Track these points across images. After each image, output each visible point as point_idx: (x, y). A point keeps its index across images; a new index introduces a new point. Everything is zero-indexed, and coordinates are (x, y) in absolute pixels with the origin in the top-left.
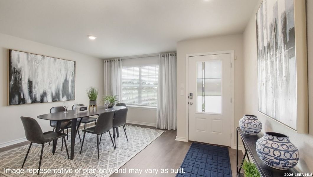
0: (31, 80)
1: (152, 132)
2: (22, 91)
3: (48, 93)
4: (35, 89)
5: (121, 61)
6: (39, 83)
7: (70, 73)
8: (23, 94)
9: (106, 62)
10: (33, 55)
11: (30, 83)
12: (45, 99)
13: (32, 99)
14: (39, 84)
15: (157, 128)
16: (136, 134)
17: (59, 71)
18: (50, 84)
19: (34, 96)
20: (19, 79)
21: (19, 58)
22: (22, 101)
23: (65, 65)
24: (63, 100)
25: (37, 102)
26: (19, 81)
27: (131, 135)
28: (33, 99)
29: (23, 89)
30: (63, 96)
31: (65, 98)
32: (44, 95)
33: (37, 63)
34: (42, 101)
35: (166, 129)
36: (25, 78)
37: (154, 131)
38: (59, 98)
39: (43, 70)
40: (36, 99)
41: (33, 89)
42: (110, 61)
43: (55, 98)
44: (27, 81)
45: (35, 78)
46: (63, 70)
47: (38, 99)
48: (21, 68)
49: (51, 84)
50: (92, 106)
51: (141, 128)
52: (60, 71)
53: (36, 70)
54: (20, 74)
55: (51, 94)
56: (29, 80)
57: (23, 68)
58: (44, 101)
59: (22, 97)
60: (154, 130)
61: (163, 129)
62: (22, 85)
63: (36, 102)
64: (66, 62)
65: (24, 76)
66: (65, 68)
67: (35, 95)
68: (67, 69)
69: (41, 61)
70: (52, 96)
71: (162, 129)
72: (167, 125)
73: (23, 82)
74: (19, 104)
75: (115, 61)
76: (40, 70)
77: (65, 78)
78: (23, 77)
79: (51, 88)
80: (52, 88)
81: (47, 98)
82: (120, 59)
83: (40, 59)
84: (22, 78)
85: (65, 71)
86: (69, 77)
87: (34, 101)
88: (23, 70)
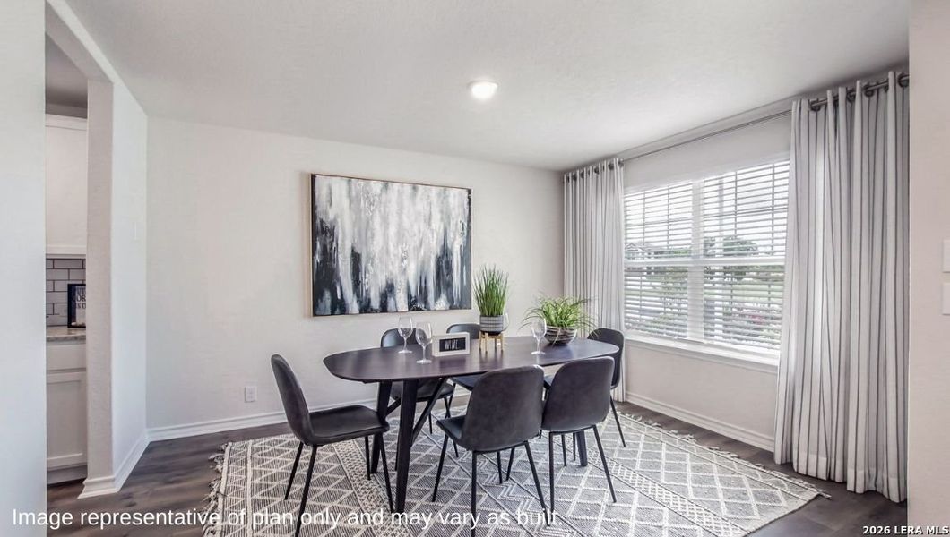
0: (357, 250)
1: (746, 482)
2: (339, 280)
3: (397, 286)
4: (367, 275)
5: (617, 169)
6: (376, 259)
7: (457, 224)
8: (341, 289)
9: (568, 179)
10: (362, 183)
11: (356, 258)
12: (391, 302)
13: (361, 302)
14: (376, 261)
15: (778, 460)
16: (663, 471)
17: (425, 221)
18: (402, 261)
19: (366, 294)
20: (331, 248)
21: (331, 193)
22: (339, 307)
23: (442, 203)
24: (438, 307)
25: (372, 309)
26: (331, 254)
27: (638, 467)
28: (364, 303)
29: (341, 274)
30: (437, 296)
31: (442, 303)
32: (389, 290)
33: (371, 204)
34: (384, 308)
35: (830, 480)
36: (343, 245)
37: (760, 479)
38: (426, 302)
39: (385, 221)
40: (369, 301)
41: (362, 275)
42: (582, 175)
43: (416, 301)
44: (348, 253)
45: (366, 245)
46: (437, 217)
47: (375, 304)
48: (335, 220)
49: (405, 261)
50: (487, 334)
51: (693, 442)
52: (429, 221)
53: (368, 222)
54: (333, 235)
55: (406, 290)
56: (353, 251)
57: (339, 220)
58: (389, 309)
59: (339, 297)
60: (757, 471)
61: (812, 473)
62: (337, 265)
63: (369, 310)
64: (445, 193)
65: (343, 241)
66: (442, 212)
67: (368, 292)
68: (446, 217)
69: (380, 195)
70: (409, 296)
71: (806, 477)
72: (839, 463)
73: (340, 257)
74: (333, 313)
75: (597, 171)
76: (377, 223)
77: (442, 243)
78: (340, 242)
79: (404, 271)
80: (408, 271)
81: (395, 299)
82: (615, 162)
83: (379, 191)
84: (337, 244)
85: (442, 219)
86: (454, 239)
87: (366, 308)
88: (339, 224)
